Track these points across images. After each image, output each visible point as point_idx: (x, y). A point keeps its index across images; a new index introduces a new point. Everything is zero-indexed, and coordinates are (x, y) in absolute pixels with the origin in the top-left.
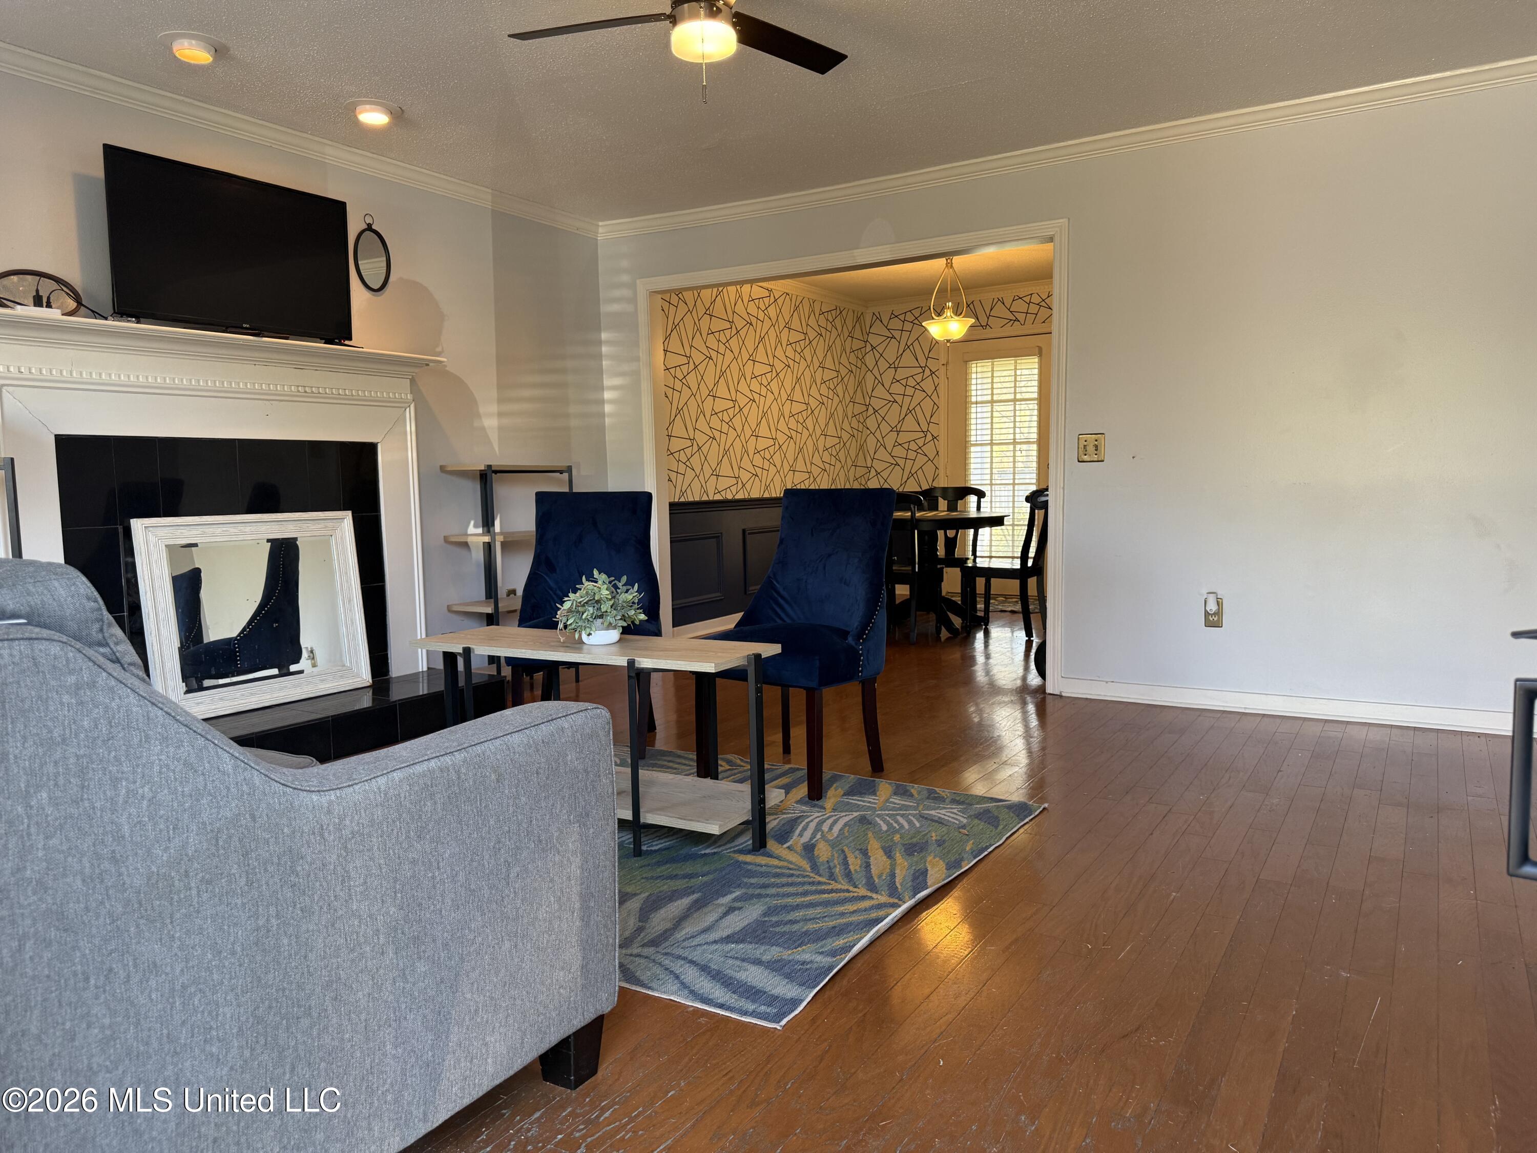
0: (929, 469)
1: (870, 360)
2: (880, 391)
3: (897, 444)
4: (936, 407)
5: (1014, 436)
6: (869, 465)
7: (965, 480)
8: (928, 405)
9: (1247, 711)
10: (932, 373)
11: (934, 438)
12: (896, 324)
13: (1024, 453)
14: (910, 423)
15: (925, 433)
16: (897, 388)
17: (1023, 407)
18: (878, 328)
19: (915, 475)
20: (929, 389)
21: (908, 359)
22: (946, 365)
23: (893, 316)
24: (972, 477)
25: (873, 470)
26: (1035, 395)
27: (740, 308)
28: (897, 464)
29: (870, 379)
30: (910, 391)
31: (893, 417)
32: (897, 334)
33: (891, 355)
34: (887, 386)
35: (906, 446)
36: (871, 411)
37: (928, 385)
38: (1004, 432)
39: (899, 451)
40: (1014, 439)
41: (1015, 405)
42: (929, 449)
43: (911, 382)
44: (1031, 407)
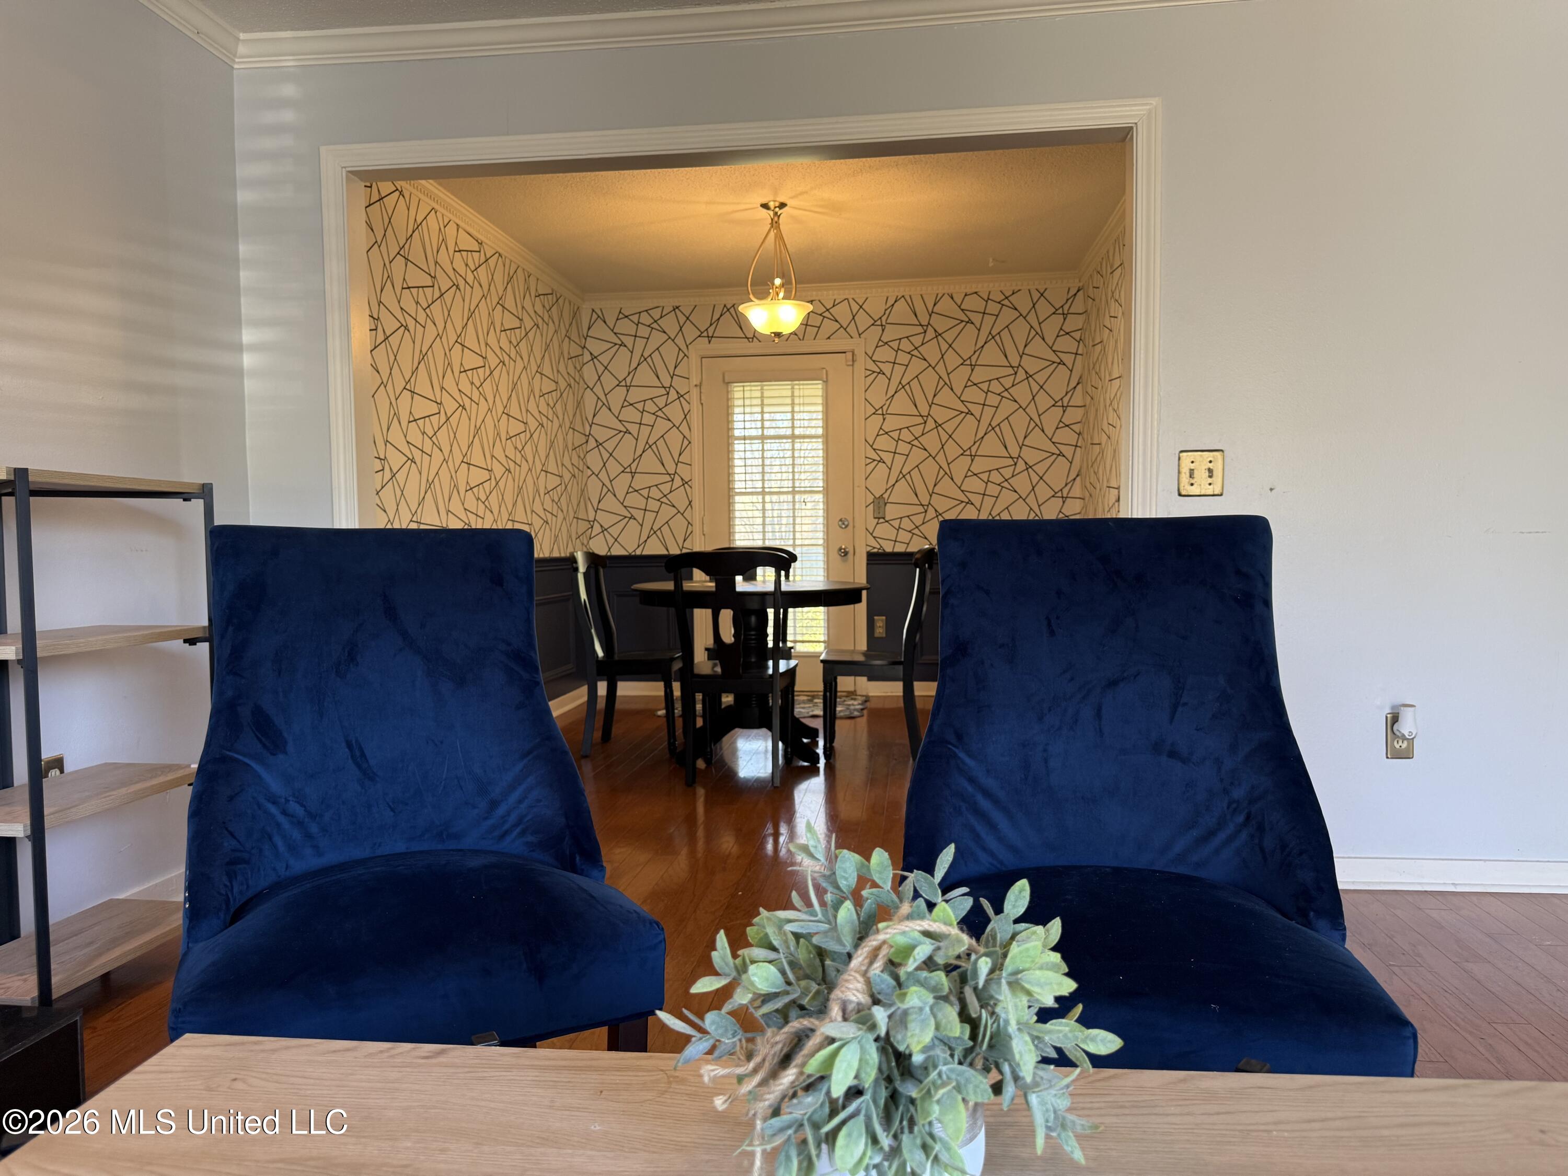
0: (679, 524)
1: (589, 374)
2: (604, 417)
3: (631, 490)
4: (686, 442)
5: (794, 483)
6: (591, 518)
7: (730, 540)
8: (675, 438)
9: (1459, 889)
10: (680, 396)
11: (684, 483)
12: (625, 327)
13: (809, 506)
14: (649, 462)
15: (672, 476)
16: (630, 414)
17: (805, 446)
18: (599, 329)
19: (658, 533)
20: (677, 417)
21: (644, 375)
22: (699, 386)
23: (622, 315)
24: (737, 536)
25: (596, 525)
26: (820, 431)
27: (443, 257)
28: (632, 517)
29: (590, 401)
30: (649, 419)
31: (625, 453)
32: (628, 341)
33: (620, 366)
34: (616, 410)
35: (645, 493)
36: (592, 443)
37: (674, 411)
38: (778, 479)
39: (635, 500)
40: (794, 487)
41: (793, 443)
42: (679, 498)
43: (650, 407)
44: (815, 446)
